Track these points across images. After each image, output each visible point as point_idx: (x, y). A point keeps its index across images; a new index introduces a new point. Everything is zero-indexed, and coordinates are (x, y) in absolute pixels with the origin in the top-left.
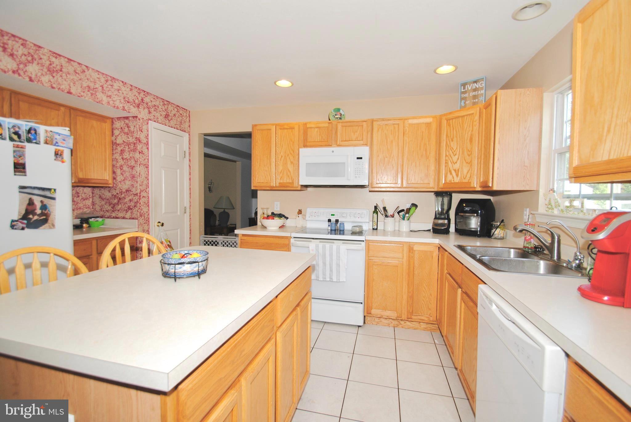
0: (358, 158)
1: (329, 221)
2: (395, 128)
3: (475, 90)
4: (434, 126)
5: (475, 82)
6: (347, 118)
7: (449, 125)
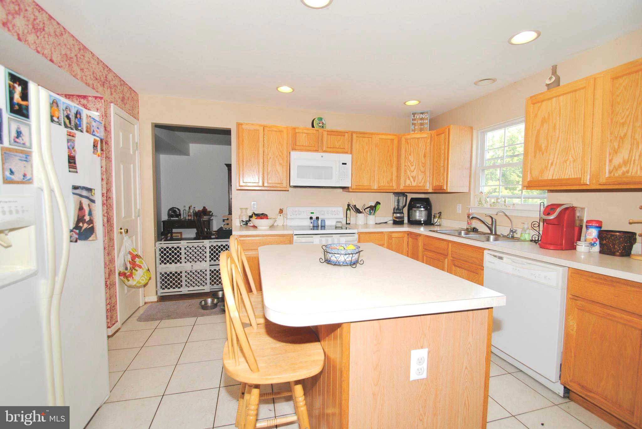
0: (343, 164)
1: (311, 218)
2: (369, 140)
3: (422, 119)
4: (396, 142)
5: (422, 113)
6: (328, 127)
7: (408, 143)
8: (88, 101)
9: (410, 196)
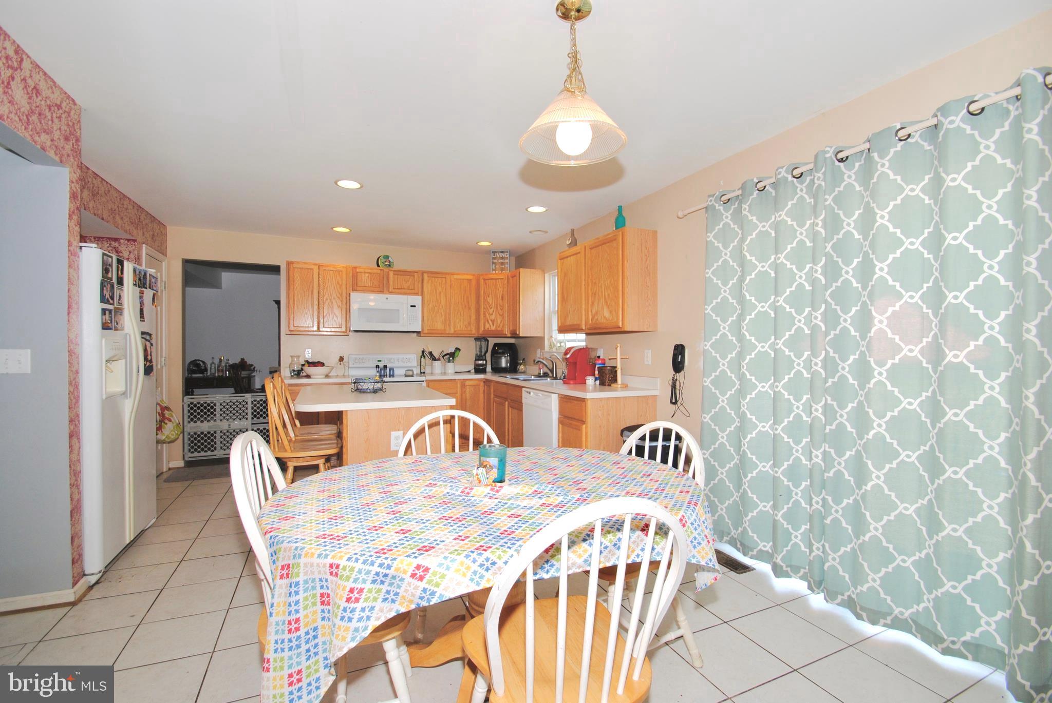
0: (411, 306)
1: (377, 366)
2: (442, 281)
3: (502, 258)
4: (474, 282)
5: (502, 252)
6: (396, 267)
7: (486, 284)
8: (120, 244)
9: (492, 341)
